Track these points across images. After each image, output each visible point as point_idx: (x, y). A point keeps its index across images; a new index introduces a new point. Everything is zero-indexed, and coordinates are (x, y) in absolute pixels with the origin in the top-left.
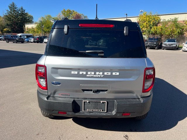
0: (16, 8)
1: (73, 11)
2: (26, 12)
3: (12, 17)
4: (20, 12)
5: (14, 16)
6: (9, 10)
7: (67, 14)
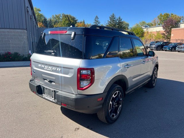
0: (115, 18)
1: (172, 14)
2: (122, 21)
3: (111, 26)
4: (117, 21)
5: (112, 25)
6: (110, 21)
7: (164, 18)
